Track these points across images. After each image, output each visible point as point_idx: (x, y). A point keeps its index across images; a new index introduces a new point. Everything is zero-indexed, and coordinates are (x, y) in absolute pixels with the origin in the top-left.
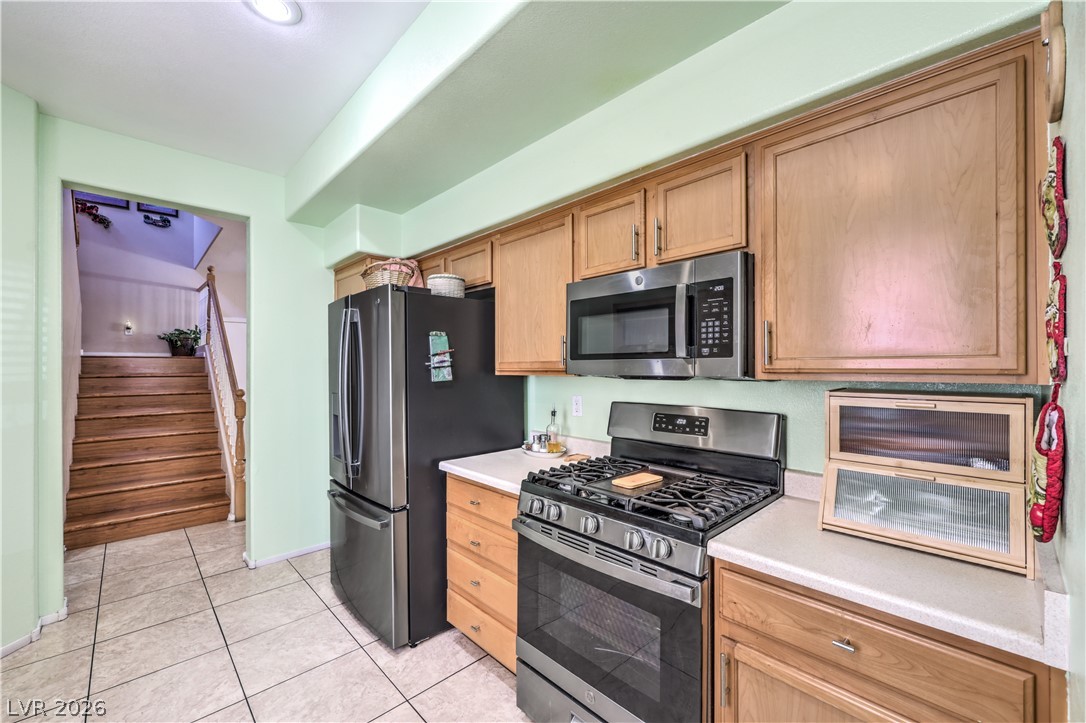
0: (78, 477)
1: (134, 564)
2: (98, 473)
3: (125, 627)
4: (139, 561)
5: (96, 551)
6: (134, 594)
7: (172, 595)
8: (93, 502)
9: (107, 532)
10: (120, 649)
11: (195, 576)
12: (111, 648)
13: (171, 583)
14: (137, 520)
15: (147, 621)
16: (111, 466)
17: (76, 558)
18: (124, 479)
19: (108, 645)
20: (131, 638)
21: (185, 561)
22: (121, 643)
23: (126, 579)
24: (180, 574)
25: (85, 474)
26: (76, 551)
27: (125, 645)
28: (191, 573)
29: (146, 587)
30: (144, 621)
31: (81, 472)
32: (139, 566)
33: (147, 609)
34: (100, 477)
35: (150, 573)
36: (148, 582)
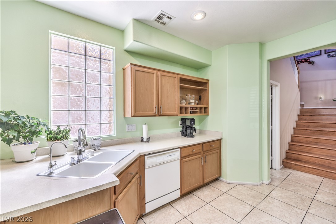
0: (291, 147)
1: (296, 180)
2: (297, 147)
3: (277, 197)
4: (298, 180)
5: (290, 171)
6: (288, 189)
7: (298, 197)
8: (294, 155)
9: (295, 166)
10: (271, 202)
11: (311, 196)
12: (269, 200)
13: (301, 193)
14: (304, 166)
15: (284, 199)
16: (301, 145)
17: (284, 170)
18: (305, 151)
19: (270, 198)
20: (276, 201)
21: (313, 189)
22: (273, 200)
23: (290, 184)
24: (307, 192)
25: (293, 146)
26: (285, 168)
27: (273, 202)
28: (311, 194)
29: (293, 189)
30: (283, 199)
31: (292, 145)
32: (297, 182)
33: (287, 196)
34: (297, 148)
35: (298, 186)
36: (295, 188)
